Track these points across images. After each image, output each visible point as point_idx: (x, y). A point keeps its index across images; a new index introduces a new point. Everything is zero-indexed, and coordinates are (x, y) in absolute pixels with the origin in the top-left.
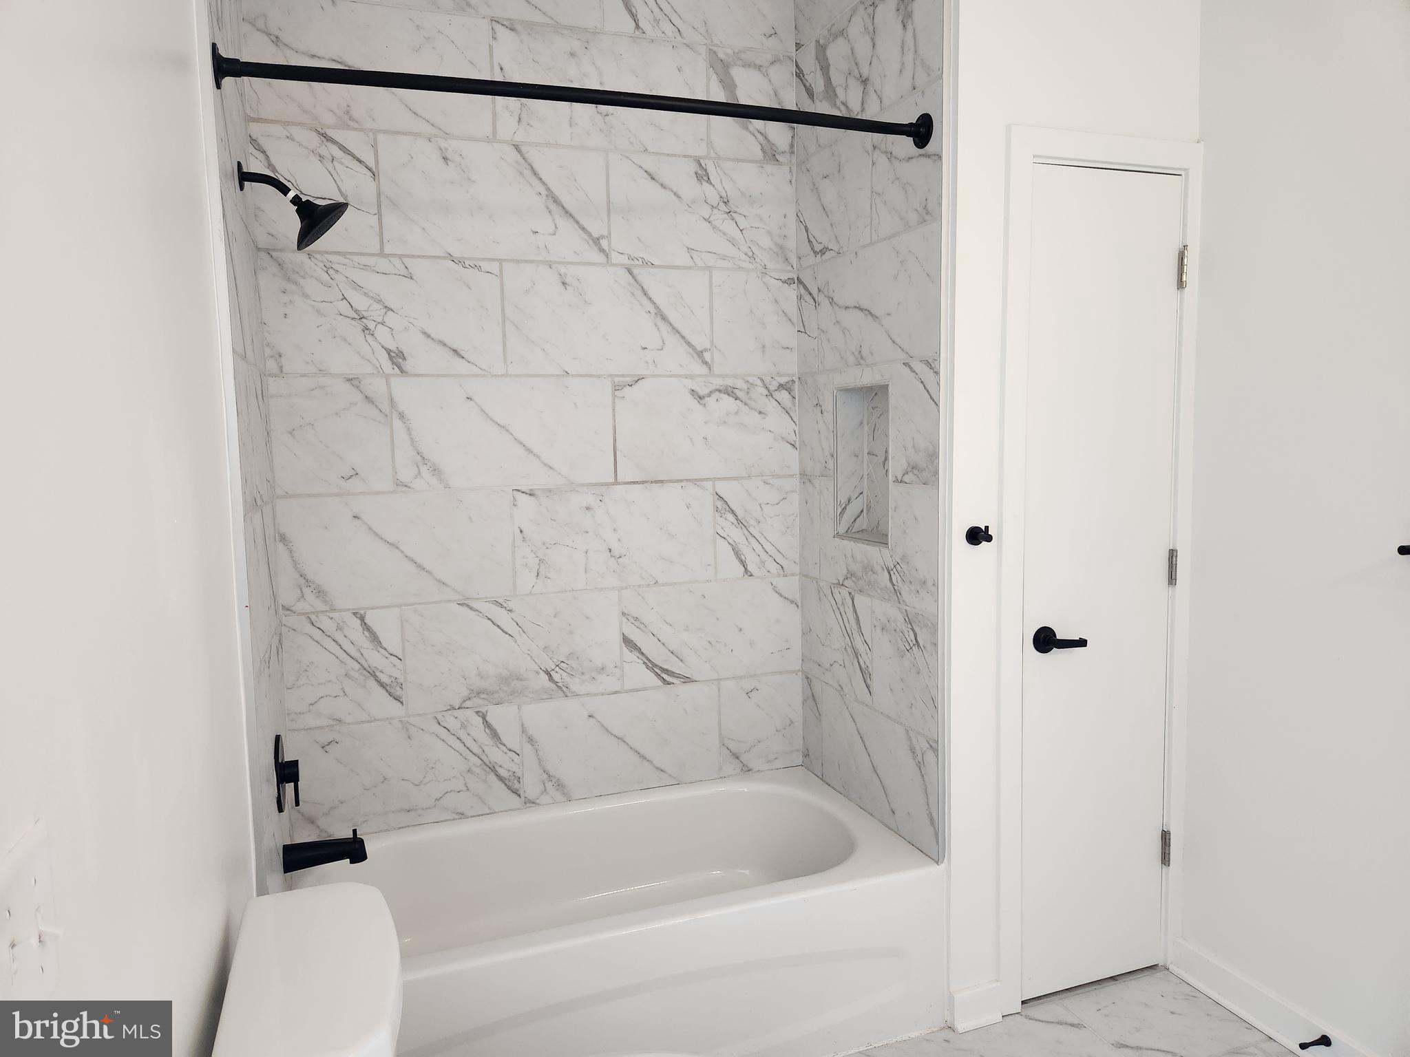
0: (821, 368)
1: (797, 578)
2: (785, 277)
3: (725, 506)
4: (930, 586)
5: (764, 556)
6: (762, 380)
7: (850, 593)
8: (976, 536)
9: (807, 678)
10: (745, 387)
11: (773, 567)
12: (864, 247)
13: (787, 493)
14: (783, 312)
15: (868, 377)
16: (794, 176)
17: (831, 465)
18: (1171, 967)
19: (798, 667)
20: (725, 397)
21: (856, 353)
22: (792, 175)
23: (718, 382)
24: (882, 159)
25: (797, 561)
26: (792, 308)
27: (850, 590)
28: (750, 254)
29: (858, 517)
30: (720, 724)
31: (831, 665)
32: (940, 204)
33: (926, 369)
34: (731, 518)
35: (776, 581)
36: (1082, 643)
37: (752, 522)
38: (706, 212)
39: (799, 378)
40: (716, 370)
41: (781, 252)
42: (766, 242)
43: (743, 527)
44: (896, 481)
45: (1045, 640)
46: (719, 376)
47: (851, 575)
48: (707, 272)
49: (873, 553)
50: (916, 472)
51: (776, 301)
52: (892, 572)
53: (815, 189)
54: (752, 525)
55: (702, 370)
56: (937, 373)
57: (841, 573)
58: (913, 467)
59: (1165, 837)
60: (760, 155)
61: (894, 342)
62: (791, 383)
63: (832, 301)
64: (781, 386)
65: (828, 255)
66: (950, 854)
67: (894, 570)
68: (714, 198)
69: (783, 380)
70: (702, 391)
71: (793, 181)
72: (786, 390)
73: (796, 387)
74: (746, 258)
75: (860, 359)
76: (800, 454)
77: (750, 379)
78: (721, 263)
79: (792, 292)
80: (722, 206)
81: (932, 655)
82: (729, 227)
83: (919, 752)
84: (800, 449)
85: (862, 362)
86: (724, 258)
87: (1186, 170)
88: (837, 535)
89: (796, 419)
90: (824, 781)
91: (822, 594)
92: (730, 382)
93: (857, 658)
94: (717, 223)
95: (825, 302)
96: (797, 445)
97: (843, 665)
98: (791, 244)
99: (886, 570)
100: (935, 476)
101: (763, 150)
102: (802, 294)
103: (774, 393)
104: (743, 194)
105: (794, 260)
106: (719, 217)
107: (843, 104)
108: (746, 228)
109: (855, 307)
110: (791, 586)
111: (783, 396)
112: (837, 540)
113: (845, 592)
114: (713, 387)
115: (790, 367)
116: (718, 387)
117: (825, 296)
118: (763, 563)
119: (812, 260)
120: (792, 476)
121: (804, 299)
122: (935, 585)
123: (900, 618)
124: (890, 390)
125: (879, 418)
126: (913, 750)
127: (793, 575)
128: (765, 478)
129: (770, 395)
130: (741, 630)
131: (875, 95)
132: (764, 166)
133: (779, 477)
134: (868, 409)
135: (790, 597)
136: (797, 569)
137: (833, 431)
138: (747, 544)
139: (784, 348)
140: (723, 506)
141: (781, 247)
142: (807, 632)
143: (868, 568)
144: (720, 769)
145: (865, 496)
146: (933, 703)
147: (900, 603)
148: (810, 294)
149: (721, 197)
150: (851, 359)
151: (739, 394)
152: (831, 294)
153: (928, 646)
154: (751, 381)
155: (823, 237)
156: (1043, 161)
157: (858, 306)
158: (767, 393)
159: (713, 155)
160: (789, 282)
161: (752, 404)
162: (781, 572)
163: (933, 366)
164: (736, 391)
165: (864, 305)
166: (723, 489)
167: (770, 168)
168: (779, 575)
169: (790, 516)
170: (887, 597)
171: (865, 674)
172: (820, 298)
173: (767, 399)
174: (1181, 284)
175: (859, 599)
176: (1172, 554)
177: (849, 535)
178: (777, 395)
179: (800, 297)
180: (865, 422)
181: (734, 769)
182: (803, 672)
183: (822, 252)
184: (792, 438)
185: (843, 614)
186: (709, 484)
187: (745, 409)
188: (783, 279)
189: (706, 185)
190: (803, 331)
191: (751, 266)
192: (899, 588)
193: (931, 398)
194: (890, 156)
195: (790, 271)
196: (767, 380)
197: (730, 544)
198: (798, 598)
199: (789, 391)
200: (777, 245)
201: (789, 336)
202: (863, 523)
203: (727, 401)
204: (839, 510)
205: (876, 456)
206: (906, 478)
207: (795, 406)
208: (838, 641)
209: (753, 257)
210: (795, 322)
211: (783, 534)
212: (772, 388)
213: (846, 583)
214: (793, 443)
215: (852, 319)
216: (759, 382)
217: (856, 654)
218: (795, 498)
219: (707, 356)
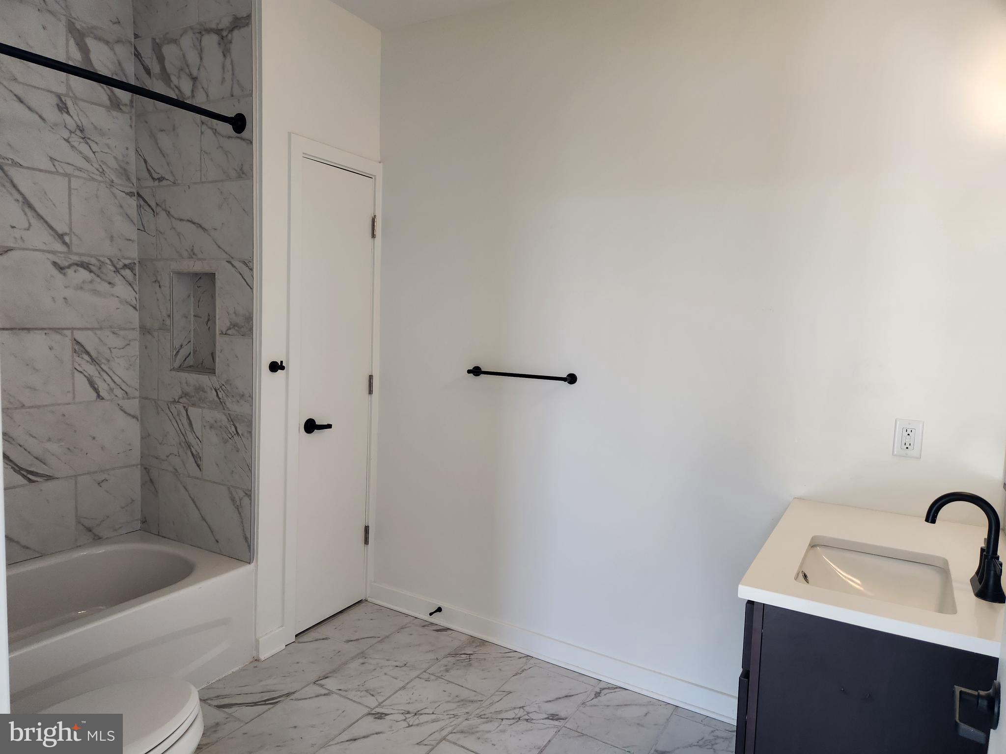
0: (159, 257)
1: (137, 400)
2: (128, 190)
3: (81, 348)
4: (248, 397)
5: (112, 385)
6: (111, 260)
7: (184, 407)
8: (275, 367)
9: (146, 468)
10: (98, 264)
11: (118, 392)
12: (195, 183)
13: (130, 341)
14: (127, 215)
15: (198, 267)
16: (134, 123)
17: (168, 322)
18: (369, 599)
19: (138, 461)
20: (81, 270)
21: (190, 251)
22: (132, 122)
23: (76, 258)
24: (209, 133)
25: (138, 387)
26: (133, 213)
27: (185, 405)
28: (101, 170)
29: (187, 357)
30: (76, 508)
31: (168, 457)
32: (252, 170)
33: (244, 266)
34: (86, 357)
35: (121, 402)
36: (329, 426)
37: (104, 361)
38: (66, 135)
39: (139, 262)
40: (74, 249)
41: (124, 173)
42: (113, 164)
43: (96, 364)
44: (222, 333)
45: (311, 426)
46: (76, 254)
47: (185, 394)
48: (67, 179)
49: (204, 380)
50: (236, 328)
51: (121, 207)
52: (218, 391)
53: (152, 136)
54: (103, 363)
55: (64, 249)
56: (251, 269)
57: (176, 393)
58: (234, 325)
59: (367, 529)
60: (108, 103)
61: (219, 247)
62: (133, 265)
63: (169, 214)
64: (125, 266)
65: (164, 183)
66: (257, 557)
67: (220, 389)
68: (72, 125)
69: (127, 262)
70: (65, 263)
71: (133, 126)
72: (129, 269)
73: (137, 268)
74: (97, 173)
75: (192, 254)
76: (139, 314)
77: (102, 259)
78: (77, 173)
79: (133, 202)
80: (78, 132)
81: (248, 439)
82: (84, 148)
83: (237, 498)
84: (139, 310)
85: (194, 256)
86: (80, 169)
87: (375, 176)
88: (173, 369)
89: (137, 289)
90: (161, 536)
91: (160, 409)
92: (86, 259)
93: (190, 449)
94: (76, 144)
95: (163, 214)
96: (138, 309)
97: (178, 455)
98: (132, 168)
99: (214, 390)
100: (250, 331)
101: (110, 99)
102: (142, 205)
103: (120, 270)
104: (95, 127)
105: (134, 181)
106: (75, 140)
107: (177, 87)
108: (97, 152)
109: (189, 221)
110: (133, 405)
111: (127, 273)
112: (174, 373)
113: (180, 407)
114: (71, 262)
115: (133, 253)
116: (75, 262)
117: (163, 209)
118: (112, 390)
119: (150, 183)
120: (133, 329)
121: (143, 208)
122: (251, 396)
123: (224, 419)
124: (216, 277)
125: (203, 293)
126: (233, 500)
127: (134, 398)
128: (113, 329)
129: (117, 271)
130: (94, 438)
131: (202, 89)
132: (111, 111)
133: (125, 329)
134: (194, 287)
135: (132, 413)
136: (137, 394)
137: (170, 300)
138: (100, 376)
139: (128, 240)
140: (79, 348)
141: (125, 170)
142: (145, 437)
143: (200, 389)
144: (76, 540)
145: (192, 344)
146: (248, 468)
147: (224, 409)
148: (150, 206)
149: (78, 126)
150: (185, 254)
151: (93, 268)
152: (169, 209)
153: (246, 434)
154: (102, 260)
155: (160, 169)
156: (307, 157)
157: (190, 220)
158: (114, 269)
159: (71, 94)
160: (131, 194)
161: (104, 277)
162: (125, 396)
163: (248, 265)
164: (90, 266)
165: (196, 221)
166: (80, 336)
167: (114, 113)
168: (123, 398)
169: (133, 357)
170: (214, 407)
171: (197, 458)
172: (159, 209)
173: (115, 275)
174: (373, 236)
175: (191, 410)
176: (371, 377)
177: (180, 368)
178: (123, 272)
179: (139, 207)
180: (192, 295)
181: (88, 539)
182: (142, 465)
183: (161, 179)
184: (134, 302)
185: (178, 421)
186: (68, 333)
187: (98, 280)
188: (126, 191)
189: (65, 116)
190: (143, 229)
191: (100, 179)
192: (224, 400)
193: (247, 284)
194: (215, 132)
195: (131, 187)
196: (115, 260)
197: (85, 376)
198: (138, 414)
199: (132, 270)
200: (121, 167)
201: (131, 232)
202: (191, 361)
203: (83, 274)
204: (174, 353)
205: (201, 318)
206: (229, 332)
207: (135, 280)
208: (174, 439)
209: (103, 173)
210: (136, 222)
211: (127, 369)
212: (118, 266)
213: (181, 400)
214: (134, 306)
215: (187, 229)
216: (108, 261)
217: (189, 446)
218: (136, 344)
219: (67, 239)
